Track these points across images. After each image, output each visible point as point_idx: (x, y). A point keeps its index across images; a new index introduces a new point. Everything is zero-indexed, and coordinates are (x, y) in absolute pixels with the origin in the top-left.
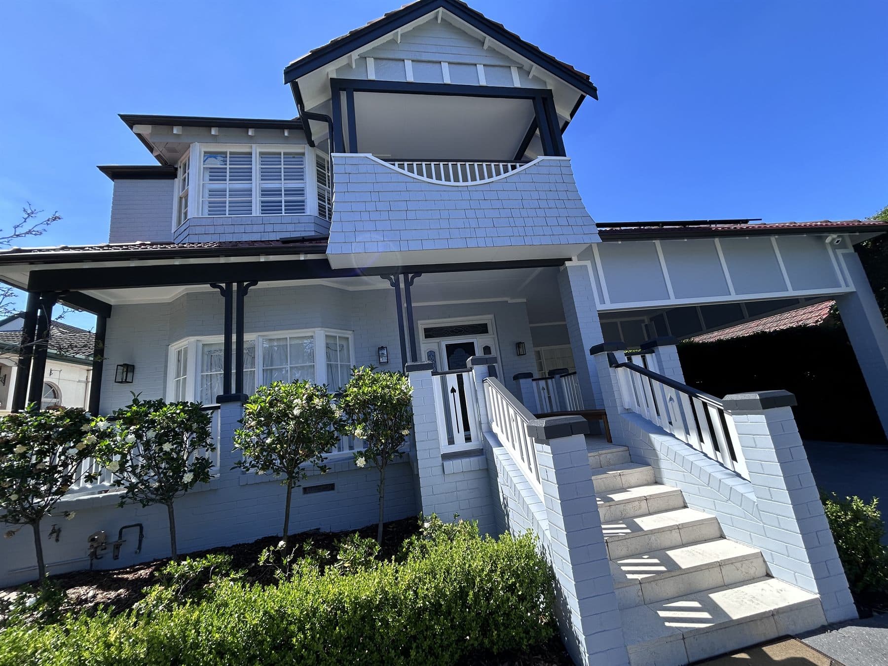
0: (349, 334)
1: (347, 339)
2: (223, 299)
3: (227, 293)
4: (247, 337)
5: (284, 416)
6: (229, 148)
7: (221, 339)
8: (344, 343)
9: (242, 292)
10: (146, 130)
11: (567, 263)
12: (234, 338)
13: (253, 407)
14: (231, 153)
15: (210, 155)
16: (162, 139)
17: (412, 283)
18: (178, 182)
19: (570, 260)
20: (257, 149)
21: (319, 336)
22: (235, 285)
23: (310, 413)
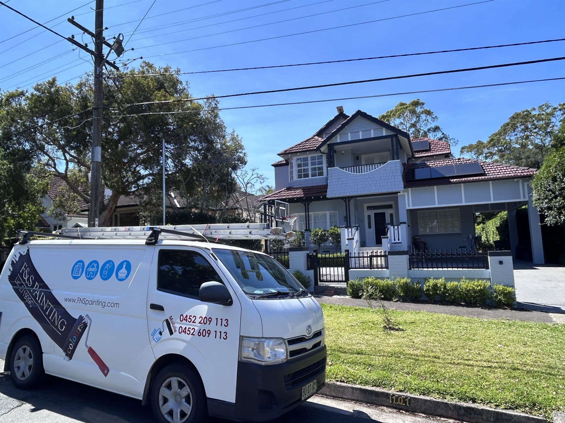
0: (337, 212)
1: (336, 213)
2: (304, 206)
3: (305, 205)
4: (310, 213)
5: (317, 235)
6: (302, 157)
7: (304, 214)
8: (336, 214)
9: (308, 204)
10: (282, 155)
11: (399, 194)
12: (307, 213)
13: (312, 233)
14: (303, 158)
15: (298, 159)
16: (287, 157)
17: (350, 201)
18: (289, 166)
19: (400, 192)
20: (309, 156)
21: (328, 213)
22: (307, 203)
23: (321, 235)
